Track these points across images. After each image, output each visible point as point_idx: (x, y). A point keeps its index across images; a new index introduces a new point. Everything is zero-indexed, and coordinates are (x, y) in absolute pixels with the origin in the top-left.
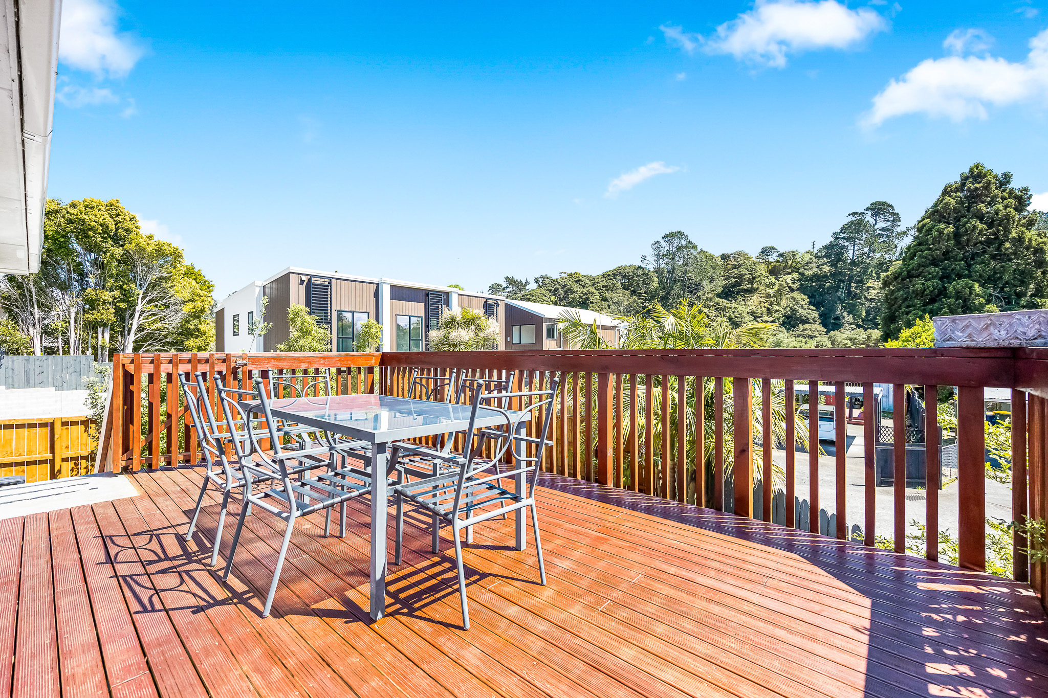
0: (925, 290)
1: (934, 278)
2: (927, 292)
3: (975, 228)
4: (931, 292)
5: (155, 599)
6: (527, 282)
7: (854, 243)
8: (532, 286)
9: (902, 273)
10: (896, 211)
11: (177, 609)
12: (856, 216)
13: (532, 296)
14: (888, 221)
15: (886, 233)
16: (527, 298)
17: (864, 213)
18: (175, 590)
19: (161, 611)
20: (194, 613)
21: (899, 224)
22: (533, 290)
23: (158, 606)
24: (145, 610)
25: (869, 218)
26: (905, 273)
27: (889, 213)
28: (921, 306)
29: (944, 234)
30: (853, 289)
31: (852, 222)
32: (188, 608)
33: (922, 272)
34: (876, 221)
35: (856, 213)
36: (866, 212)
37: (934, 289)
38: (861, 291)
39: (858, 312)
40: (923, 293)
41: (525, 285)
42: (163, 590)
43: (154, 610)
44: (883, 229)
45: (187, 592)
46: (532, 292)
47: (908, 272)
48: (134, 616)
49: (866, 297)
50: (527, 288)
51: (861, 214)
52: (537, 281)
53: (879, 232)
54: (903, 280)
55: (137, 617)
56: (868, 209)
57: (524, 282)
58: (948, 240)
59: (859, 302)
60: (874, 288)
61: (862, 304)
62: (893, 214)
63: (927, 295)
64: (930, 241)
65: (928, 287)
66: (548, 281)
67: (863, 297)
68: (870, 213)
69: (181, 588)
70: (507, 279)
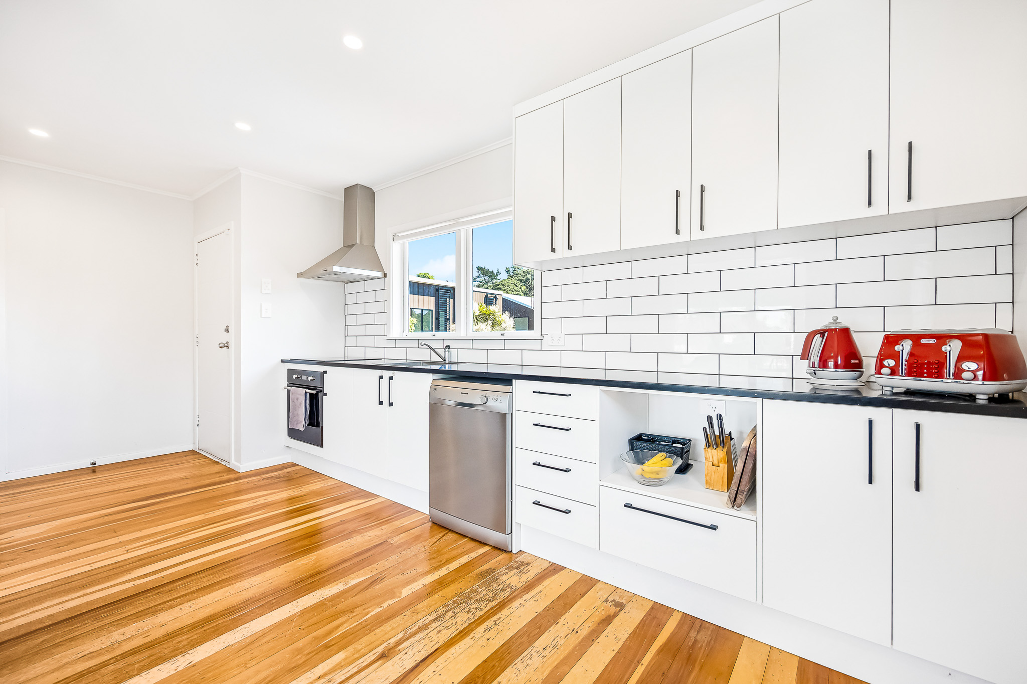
6: (498, 272)
8: (503, 276)
13: (504, 285)
16: (499, 288)
22: (505, 280)
41: (497, 275)
46: (504, 282)
50: (498, 278)
52: (507, 271)
57: (495, 272)
66: (519, 271)
70: (479, 268)
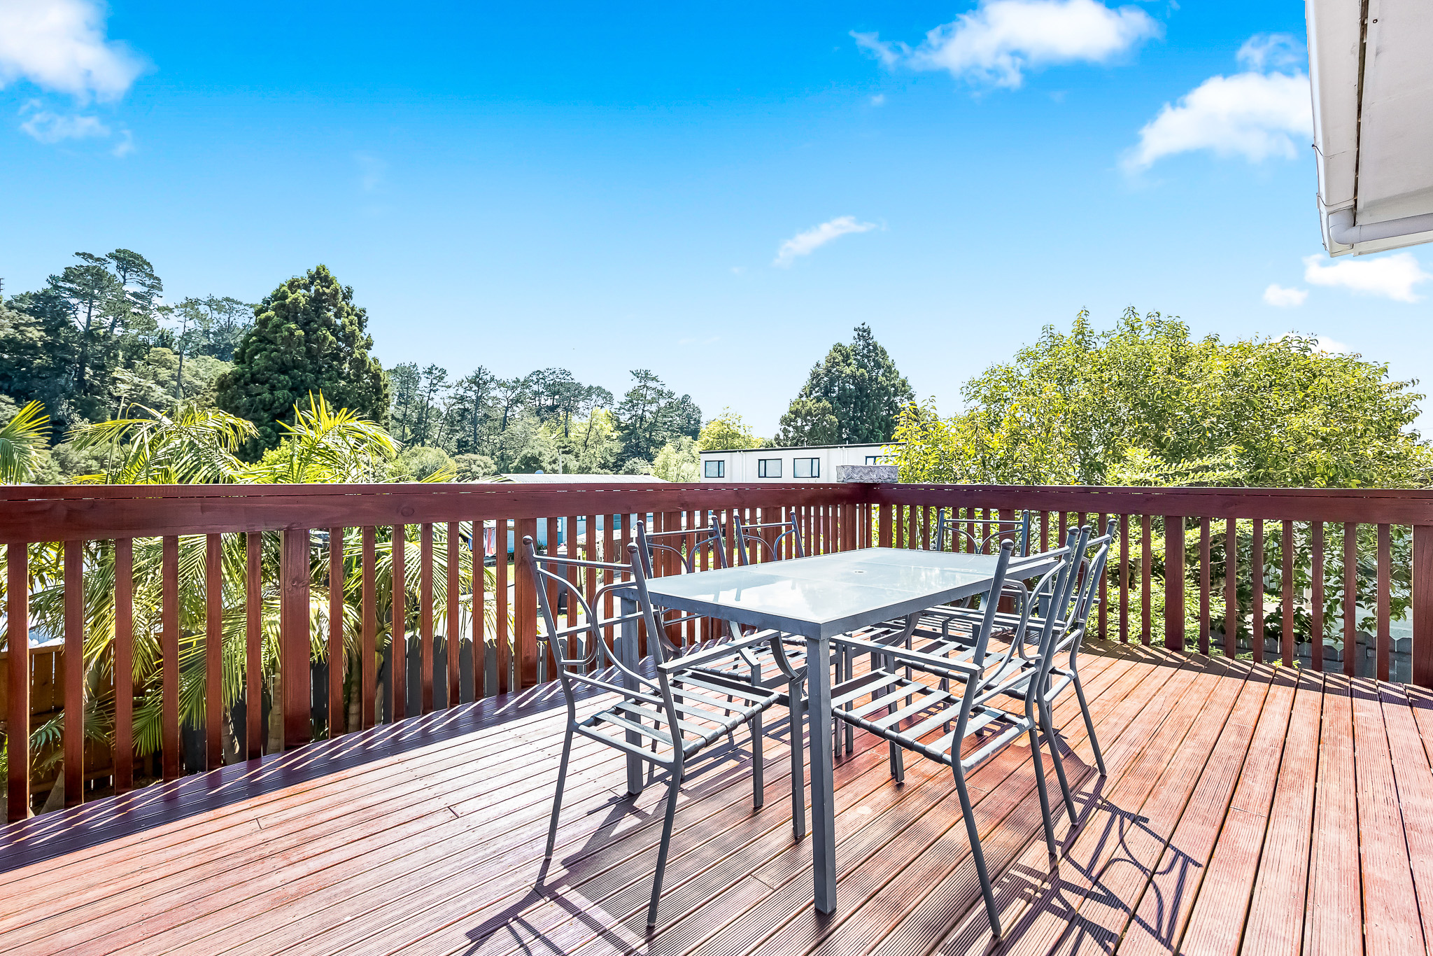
0: (274, 402)
1: (284, 387)
2: (277, 404)
3: (325, 338)
4: (282, 405)
5: (1163, 867)
7: (91, 304)
9: (244, 375)
10: (155, 274)
11: (1156, 837)
12: (90, 261)
14: (143, 284)
15: (140, 302)
17: (104, 260)
18: (1133, 858)
19: (1173, 848)
20: (1146, 820)
21: (160, 293)
23: (1170, 853)
24: (1187, 860)
25: (112, 268)
26: (249, 375)
27: (146, 273)
28: (269, 421)
29: (294, 336)
30: (87, 377)
31: (87, 269)
32: (1146, 829)
33: (269, 378)
34: (125, 280)
35: (91, 256)
36: (107, 259)
37: (285, 402)
38: (102, 381)
39: (98, 415)
40: (272, 405)
42: (1144, 870)
43: (1178, 853)
44: (135, 295)
45: (1124, 846)
47: (253, 375)
48: (1205, 865)
49: (110, 394)
51: (98, 259)
53: (128, 296)
54: (246, 384)
55: (1203, 860)
56: (111, 256)
58: (299, 345)
59: (99, 400)
60: (123, 381)
61: (104, 403)
62: (151, 276)
63: (276, 408)
64: (279, 341)
65: (279, 398)
67: (106, 392)
68: (114, 263)
69: (1124, 855)
